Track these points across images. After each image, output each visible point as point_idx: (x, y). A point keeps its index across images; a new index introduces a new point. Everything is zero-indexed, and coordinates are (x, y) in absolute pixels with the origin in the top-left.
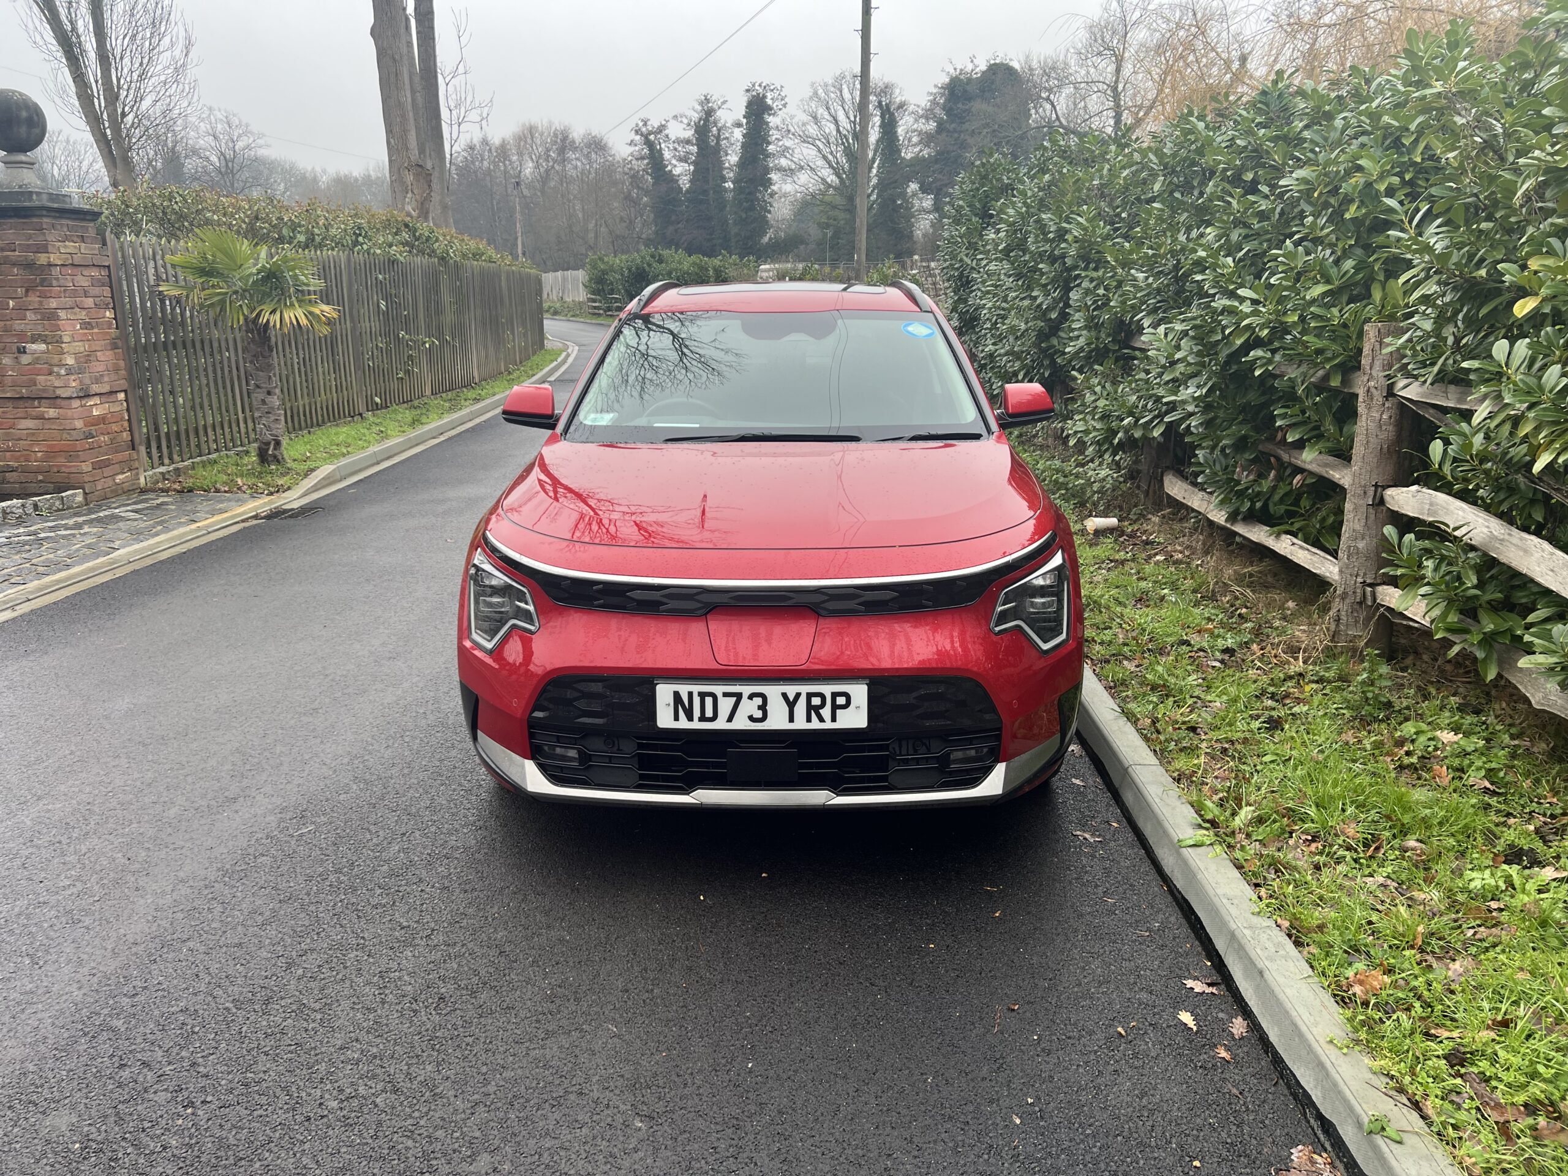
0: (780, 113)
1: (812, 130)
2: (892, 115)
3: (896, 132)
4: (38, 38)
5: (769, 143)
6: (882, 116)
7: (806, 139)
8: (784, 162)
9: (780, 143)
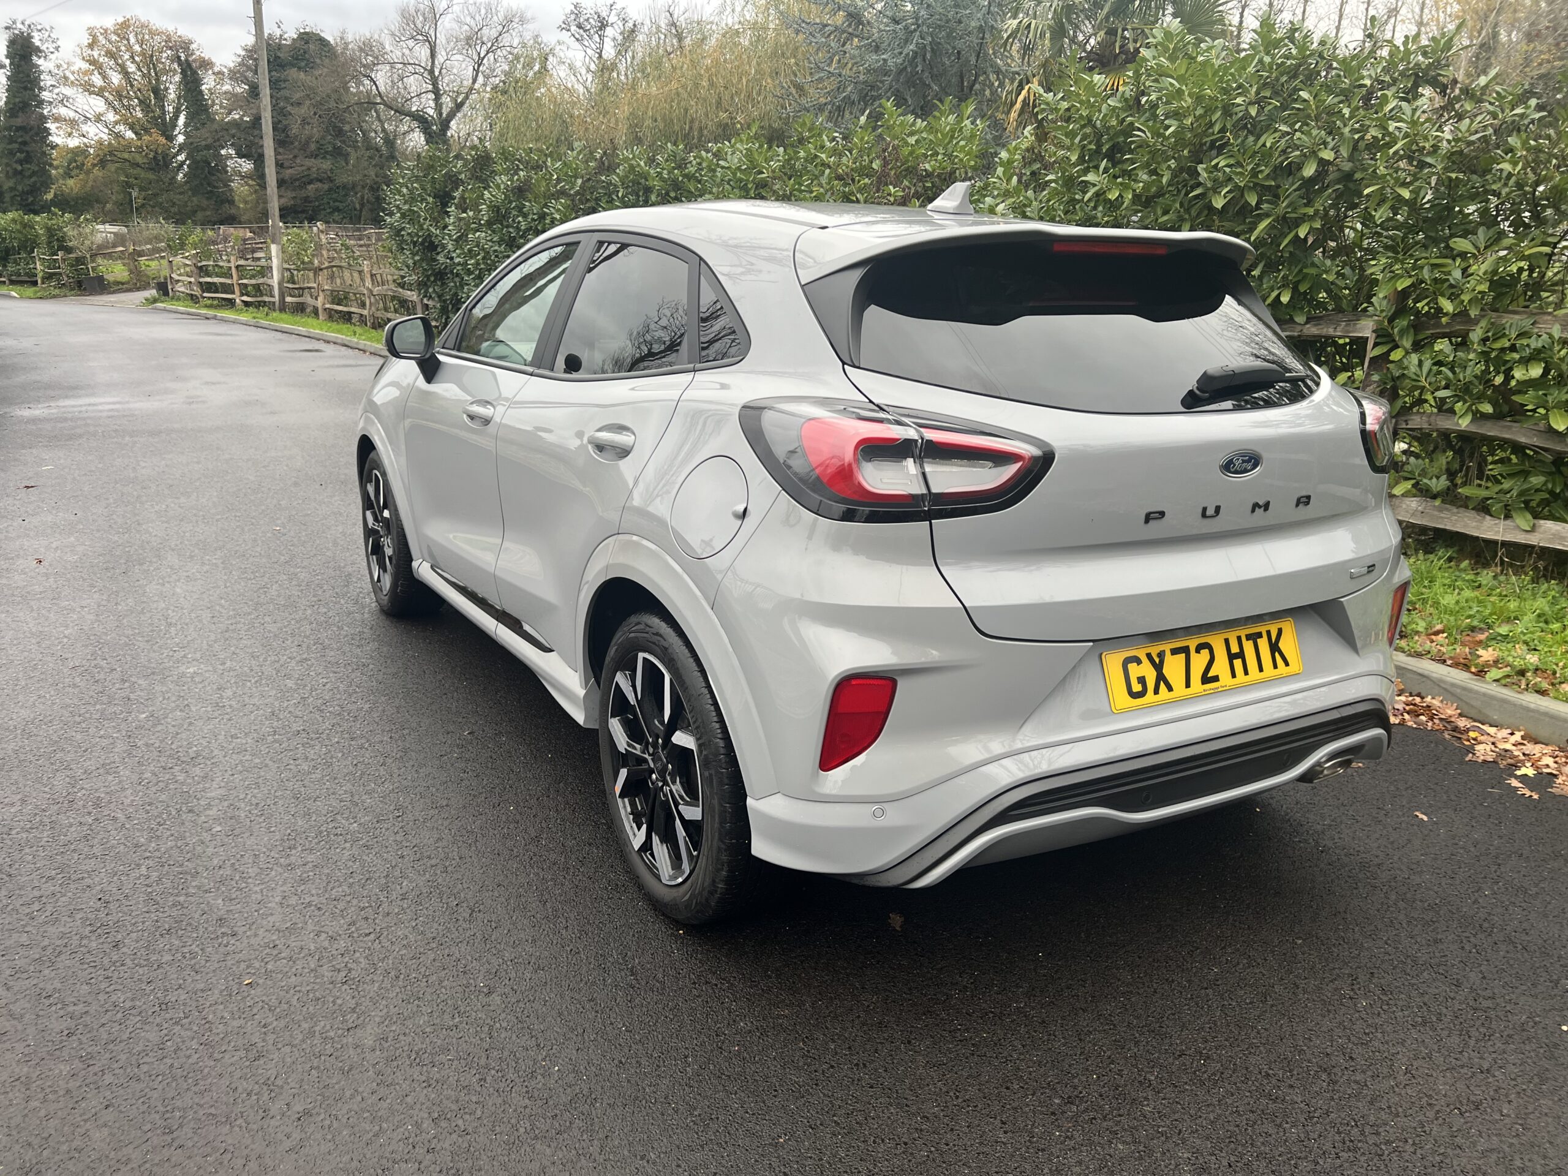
1: (96, 79)
3: (201, 91)
5: (41, 89)
7: (88, 88)
8: (63, 111)
9: (56, 91)
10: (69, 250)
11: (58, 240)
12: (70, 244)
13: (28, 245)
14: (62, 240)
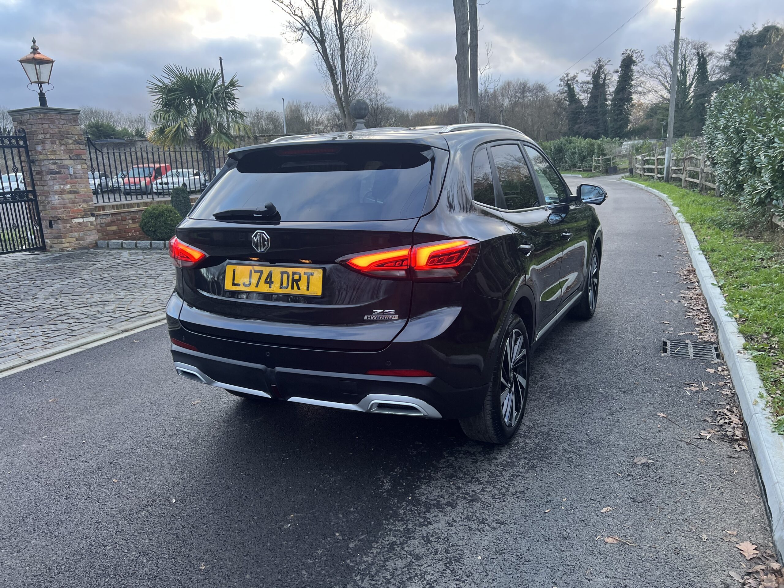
0: (639, 64)
1: (657, 71)
2: (705, 59)
3: (706, 68)
4: (321, 69)
5: (632, 80)
6: (699, 60)
7: (652, 76)
8: (640, 89)
9: (639, 80)
10: (604, 155)
11: (601, 151)
12: (605, 152)
13: (591, 153)
14: (602, 150)
